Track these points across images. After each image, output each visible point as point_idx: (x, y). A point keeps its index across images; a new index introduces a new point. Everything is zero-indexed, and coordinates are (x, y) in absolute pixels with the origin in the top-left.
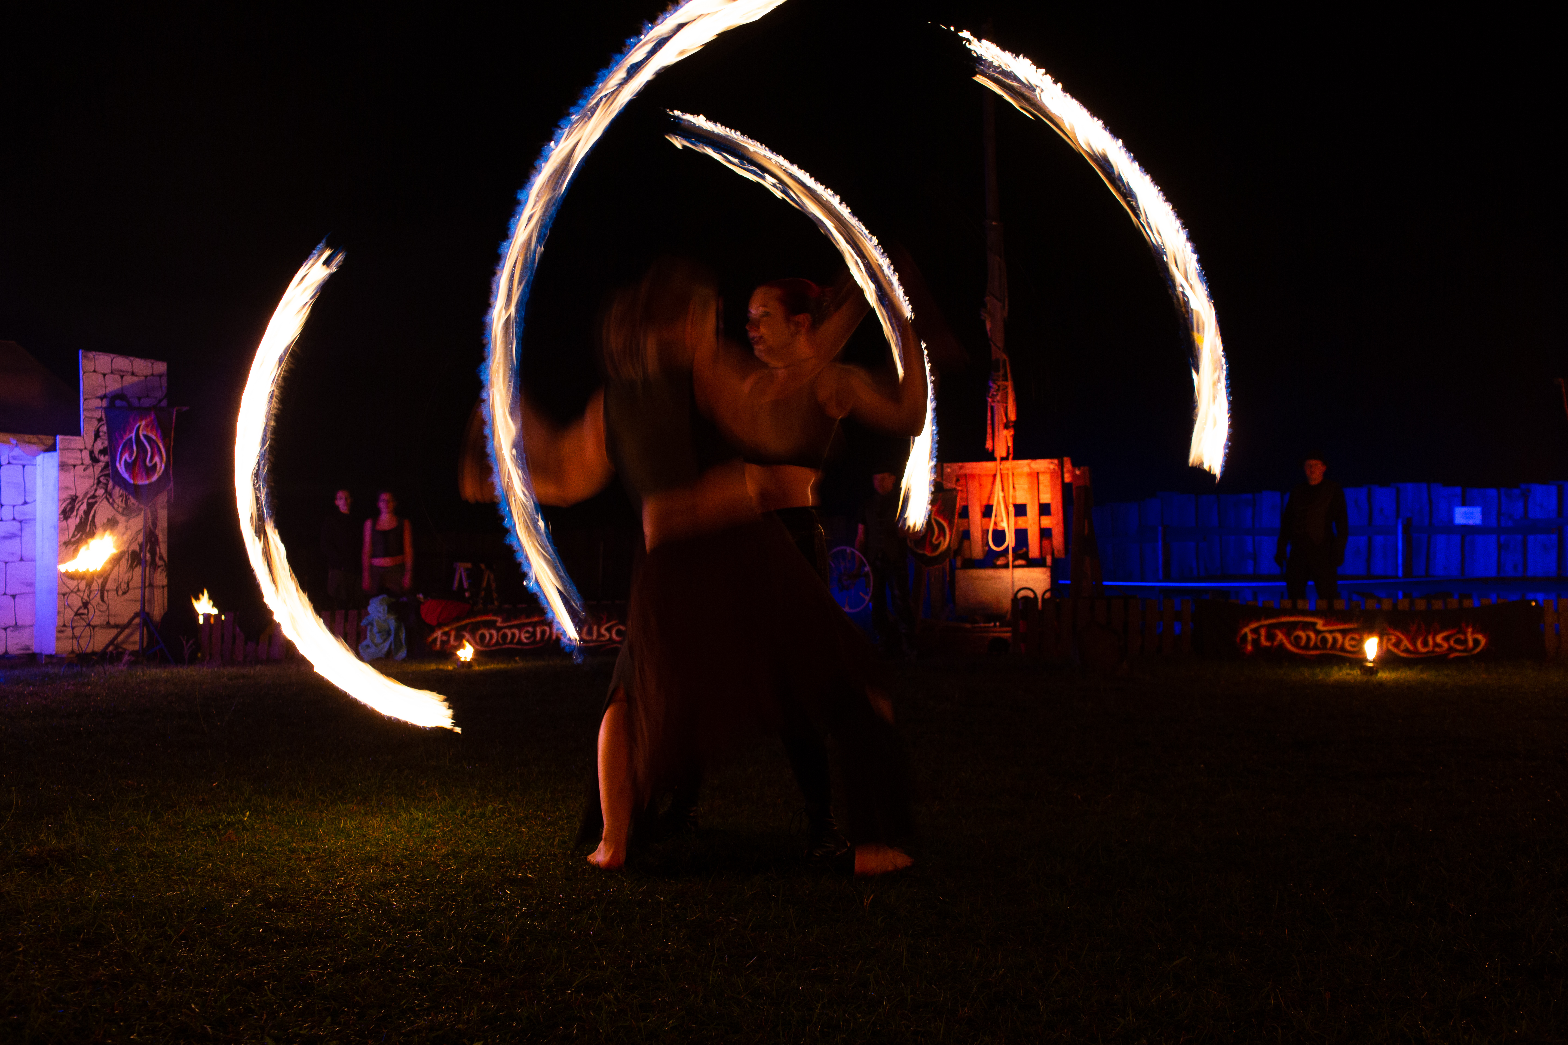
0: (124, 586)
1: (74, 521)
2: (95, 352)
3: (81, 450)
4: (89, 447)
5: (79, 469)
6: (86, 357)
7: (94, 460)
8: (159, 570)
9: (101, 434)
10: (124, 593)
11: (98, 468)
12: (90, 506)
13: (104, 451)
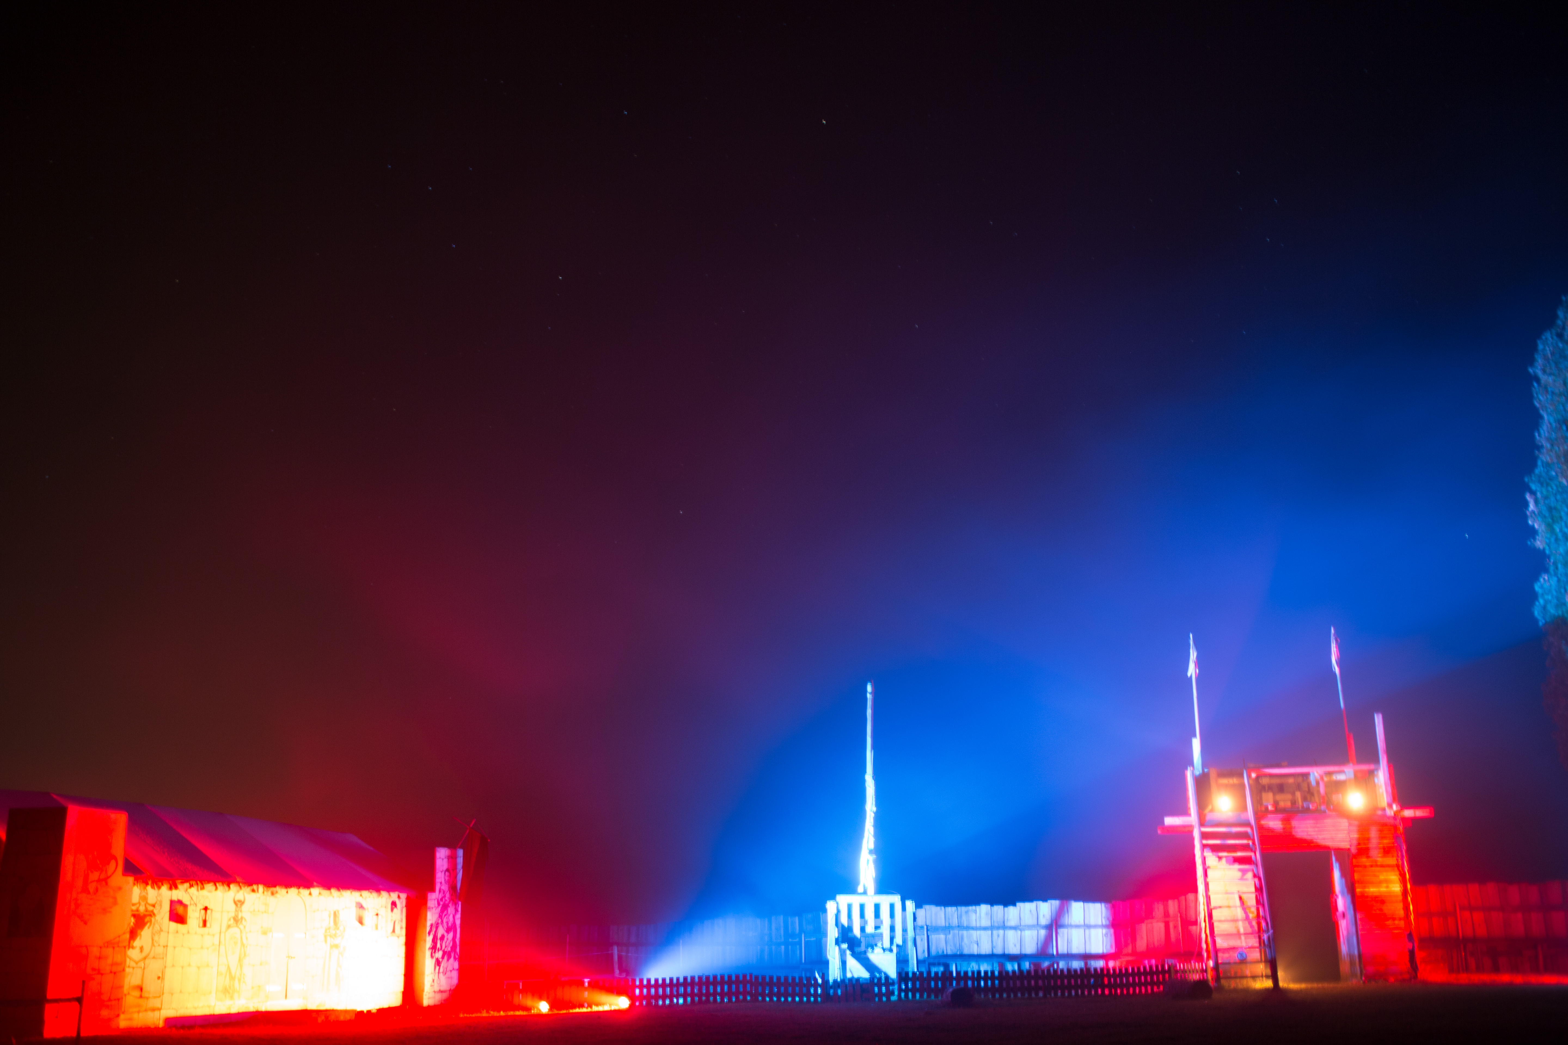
0: (445, 970)
1: (431, 937)
2: (441, 848)
3: (435, 900)
4: (437, 897)
5: (434, 909)
6: (438, 851)
7: (439, 904)
8: (457, 961)
9: (441, 890)
10: (445, 974)
11: (440, 908)
12: (437, 928)
13: (442, 900)
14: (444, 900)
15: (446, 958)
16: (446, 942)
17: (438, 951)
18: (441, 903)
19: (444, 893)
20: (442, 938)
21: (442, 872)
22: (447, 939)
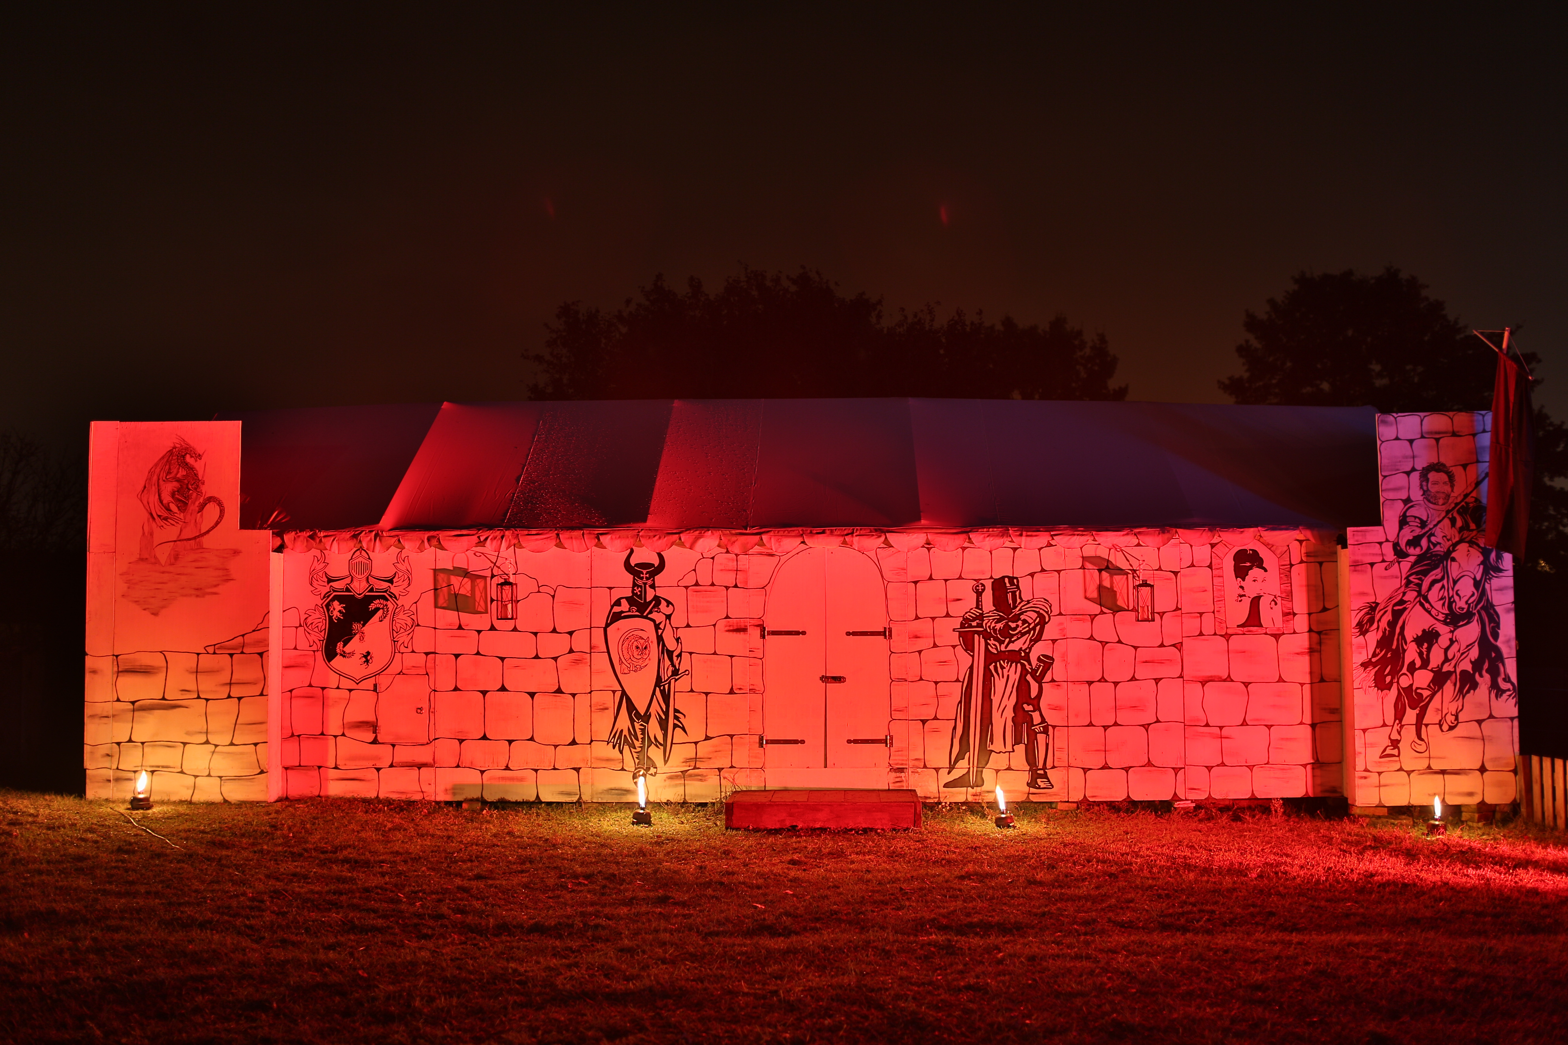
2: (1397, 413)
3: (1382, 543)
5: (1380, 568)
6: (1384, 422)
13: (1414, 542)
14: (1424, 542)
15: (1449, 687)
16: (1446, 650)
17: (1412, 668)
18: (1415, 551)
19: (1423, 524)
20: (1428, 638)
21: (1408, 473)
22: (1452, 642)
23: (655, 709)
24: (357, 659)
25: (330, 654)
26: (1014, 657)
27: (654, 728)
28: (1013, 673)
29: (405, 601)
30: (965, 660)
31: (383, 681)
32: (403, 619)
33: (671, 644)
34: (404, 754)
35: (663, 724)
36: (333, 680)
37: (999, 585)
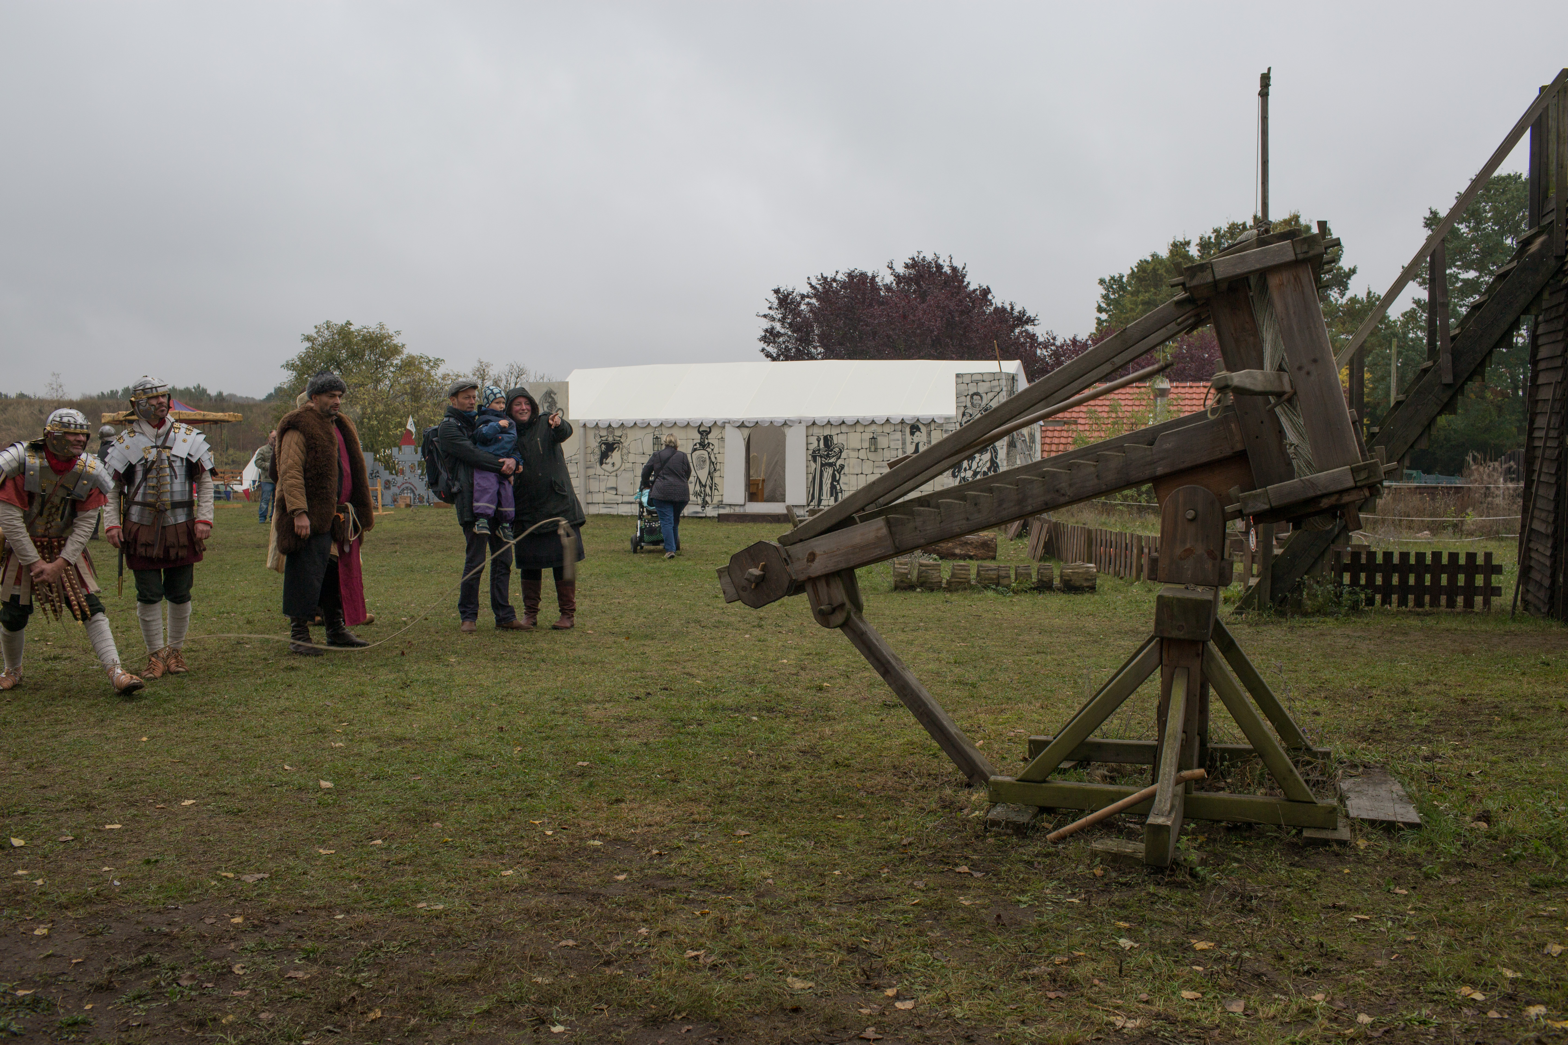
19: (970, 416)
23: (708, 483)
24: (610, 465)
25: (601, 463)
26: (831, 465)
27: (708, 490)
28: (830, 471)
29: (625, 444)
30: (813, 465)
31: (619, 473)
32: (625, 451)
33: (713, 460)
34: (626, 499)
35: (711, 488)
36: (602, 472)
37: (826, 438)
